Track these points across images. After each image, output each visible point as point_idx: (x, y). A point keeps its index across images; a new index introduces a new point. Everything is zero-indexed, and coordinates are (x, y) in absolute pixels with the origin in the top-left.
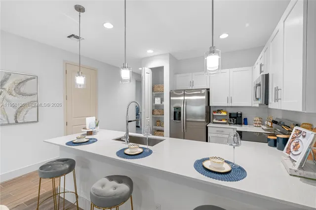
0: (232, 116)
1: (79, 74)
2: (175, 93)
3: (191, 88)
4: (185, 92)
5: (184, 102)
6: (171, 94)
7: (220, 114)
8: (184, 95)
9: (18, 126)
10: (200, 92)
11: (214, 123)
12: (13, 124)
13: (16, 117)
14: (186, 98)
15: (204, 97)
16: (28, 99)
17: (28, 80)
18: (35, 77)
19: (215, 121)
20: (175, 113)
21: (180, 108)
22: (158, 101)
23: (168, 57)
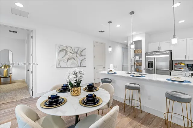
0: (189, 66)
1: (110, 47)
2: (149, 53)
3: (159, 50)
4: (155, 53)
5: (155, 58)
6: (146, 54)
7: (179, 65)
8: (155, 54)
9: (80, 68)
10: (165, 53)
11: (175, 70)
12: (79, 67)
13: (80, 65)
14: (156, 56)
15: (168, 56)
16: (83, 58)
17: (84, 50)
18: (85, 49)
19: (176, 69)
20: (149, 64)
21: (152, 61)
22: (137, 58)
23: (144, 35)
